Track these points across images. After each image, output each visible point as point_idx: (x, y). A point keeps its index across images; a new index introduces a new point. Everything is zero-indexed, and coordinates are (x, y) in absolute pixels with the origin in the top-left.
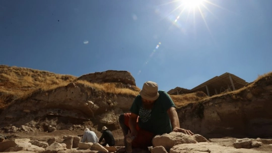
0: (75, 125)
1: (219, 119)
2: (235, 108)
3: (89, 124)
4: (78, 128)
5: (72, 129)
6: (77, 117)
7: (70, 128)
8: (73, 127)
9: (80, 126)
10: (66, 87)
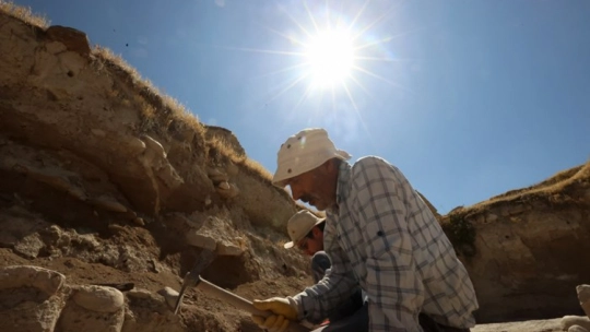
0: (63, 227)
1: (529, 255)
2: (568, 223)
3: (143, 241)
4: (80, 246)
5: (38, 245)
6: (78, 192)
7: (19, 237)
8: (49, 237)
9: (90, 238)
10: (41, 34)
